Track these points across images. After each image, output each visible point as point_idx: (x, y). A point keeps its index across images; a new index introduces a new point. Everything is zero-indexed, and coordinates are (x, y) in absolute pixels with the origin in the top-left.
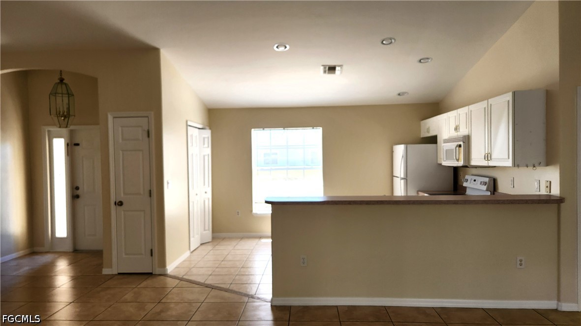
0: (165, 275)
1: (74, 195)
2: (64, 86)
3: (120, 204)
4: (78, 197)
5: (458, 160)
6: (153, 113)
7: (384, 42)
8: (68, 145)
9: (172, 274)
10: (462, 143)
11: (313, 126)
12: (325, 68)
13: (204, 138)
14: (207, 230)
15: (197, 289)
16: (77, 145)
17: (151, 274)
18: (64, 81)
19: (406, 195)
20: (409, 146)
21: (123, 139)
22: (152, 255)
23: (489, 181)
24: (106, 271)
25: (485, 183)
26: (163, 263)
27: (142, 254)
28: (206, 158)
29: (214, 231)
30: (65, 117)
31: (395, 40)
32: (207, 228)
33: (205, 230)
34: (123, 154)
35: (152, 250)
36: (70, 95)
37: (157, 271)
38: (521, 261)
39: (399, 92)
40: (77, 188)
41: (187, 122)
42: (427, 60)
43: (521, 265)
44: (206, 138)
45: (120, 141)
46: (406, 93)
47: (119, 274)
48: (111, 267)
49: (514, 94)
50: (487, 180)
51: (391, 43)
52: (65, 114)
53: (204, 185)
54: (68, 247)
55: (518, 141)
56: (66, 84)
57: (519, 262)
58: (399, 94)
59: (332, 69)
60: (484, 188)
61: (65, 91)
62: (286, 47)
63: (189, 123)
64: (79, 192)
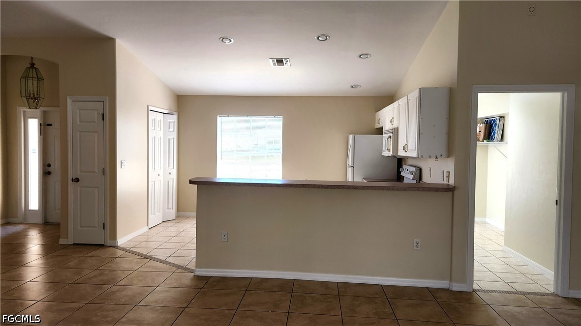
0: (116, 247)
1: (46, 172)
2: (34, 70)
3: (77, 180)
4: (49, 173)
5: (389, 151)
6: (107, 97)
7: (320, 39)
8: (41, 125)
9: (122, 246)
10: (391, 135)
11: (275, 114)
12: (273, 61)
13: (169, 123)
14: (170, 209)
15: (137, 259)
16: (50, 125)
17: (103, 245)
18: (34, 66)
19: (352, 181)
20: (356, 136)
21: (80, 122)
22: (104, 229)
23: (416, 171)
24: (62, 241)
25: (412, 173)
26: (114, 235)
27: (95, 227)
28: (172, 141)
29: (179, 209)
30: (35, 99)
31: (329, 37)
32: (170, 206)
33: (168, 208)
34: (80, 134)
35: (104, 223)
36: (39, 79)
37: (109, 243)
38: (417, 243)
39: (352, 84)
40: (49, 165)
41: (148, 106)
42: (366, 56)
43: (417, 246)
44: (172, 122)
45: (78, 122)
46: (359, 86)
47: (74, 244)
48: (67, 238)
49: (421, 90)
50: (413, 169)
51: (326, 39)
52: (36, 96)
53: (169, 166)
54: (39, 220)
55: (422, 134)
56: (36, 68)
57: (415, 244)
58: (352, 87)
59: (280, 62)
60: (411, 177)
61: (35, 76)
62: (230, 41)
63: (150, 108)
64: (51, 169)
